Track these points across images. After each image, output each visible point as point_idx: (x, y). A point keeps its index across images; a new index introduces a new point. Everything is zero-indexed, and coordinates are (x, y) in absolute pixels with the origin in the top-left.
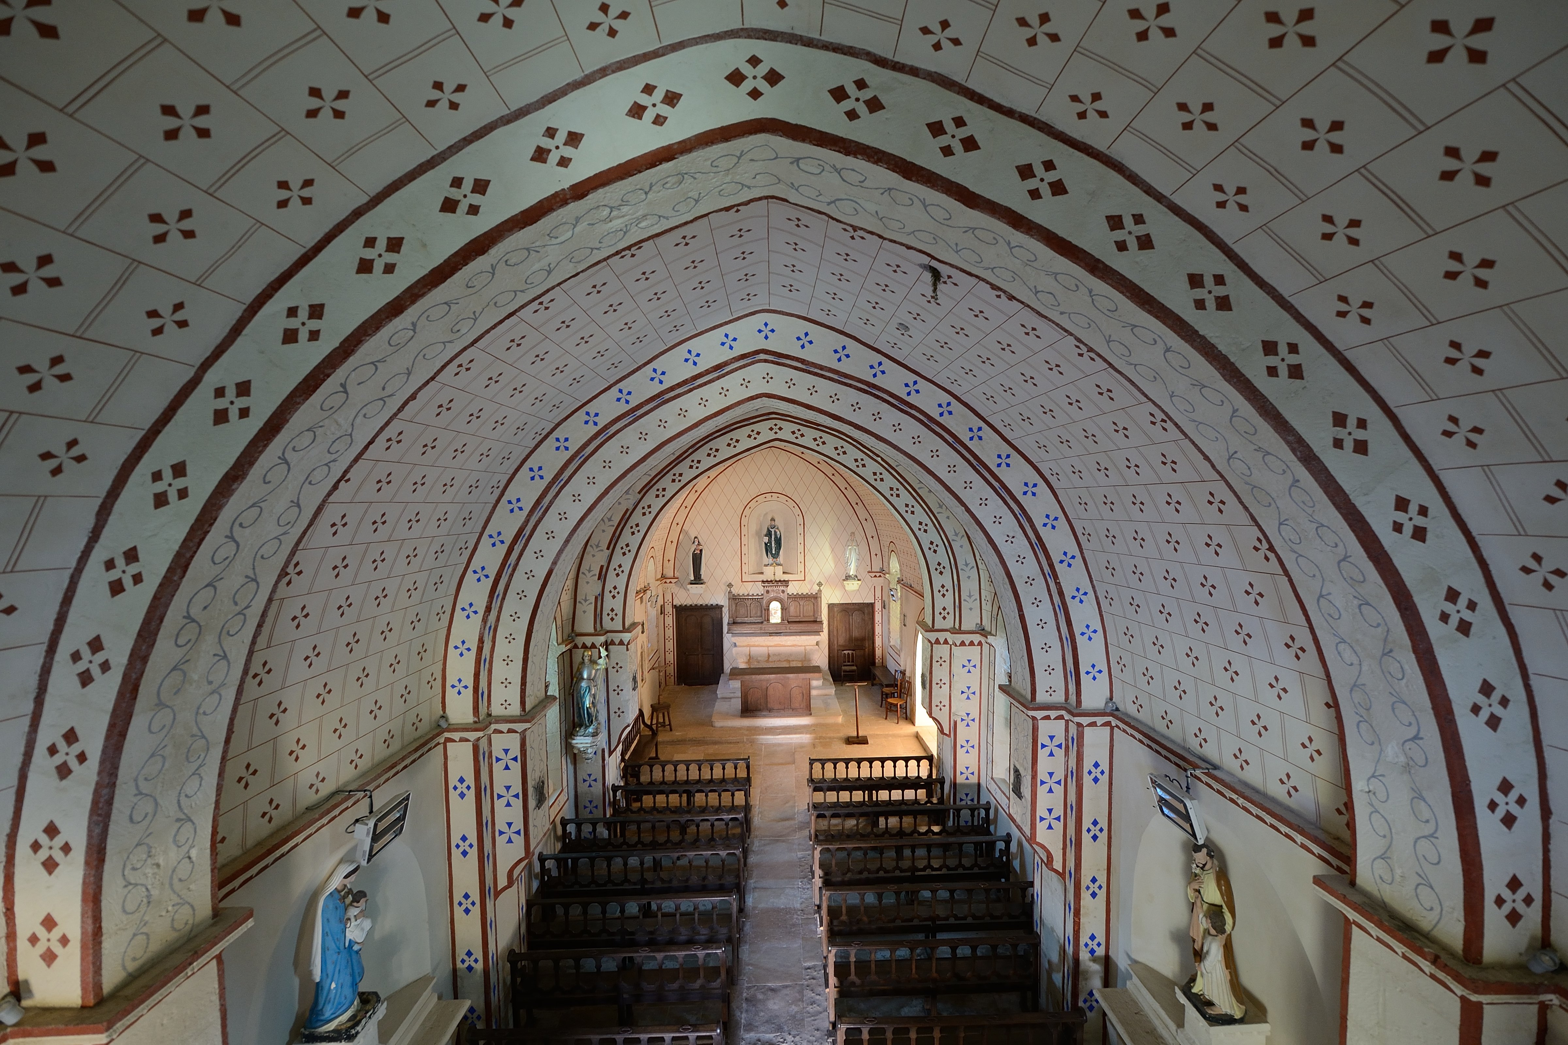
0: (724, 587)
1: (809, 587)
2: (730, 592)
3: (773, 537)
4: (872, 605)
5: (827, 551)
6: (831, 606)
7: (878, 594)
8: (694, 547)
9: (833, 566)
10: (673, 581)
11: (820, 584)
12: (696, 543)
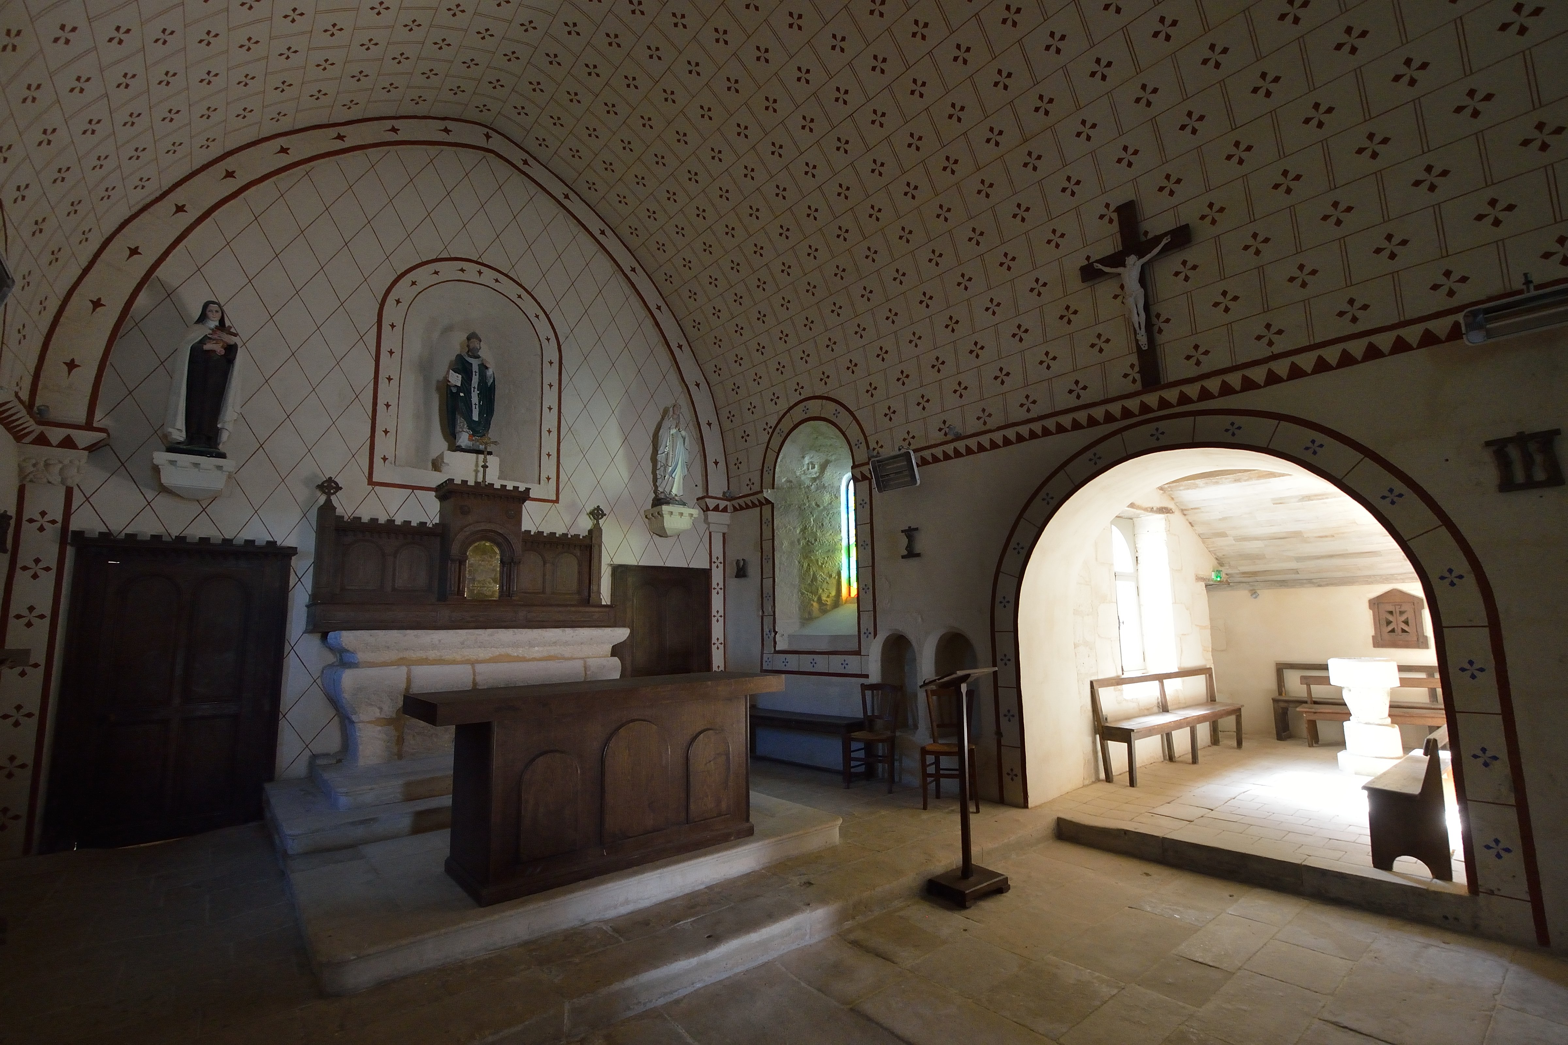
0: (302, 493)
1: (568, 519)
2: (327, 509)
3: (475, 380)
4: (705, 575)
5: (614, 438)
6: (619, 571)
7: (718, 551)
8: (197, 334)
9: (626, 475)
10: (84, 438)
11: (597, 514)
12: (213, 323)
